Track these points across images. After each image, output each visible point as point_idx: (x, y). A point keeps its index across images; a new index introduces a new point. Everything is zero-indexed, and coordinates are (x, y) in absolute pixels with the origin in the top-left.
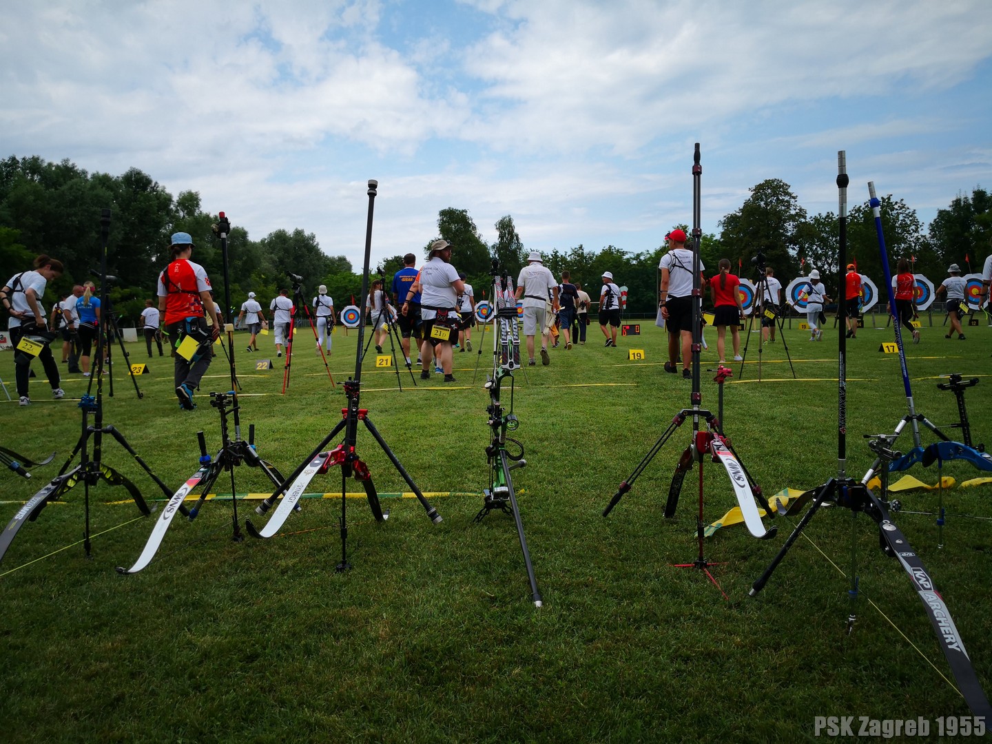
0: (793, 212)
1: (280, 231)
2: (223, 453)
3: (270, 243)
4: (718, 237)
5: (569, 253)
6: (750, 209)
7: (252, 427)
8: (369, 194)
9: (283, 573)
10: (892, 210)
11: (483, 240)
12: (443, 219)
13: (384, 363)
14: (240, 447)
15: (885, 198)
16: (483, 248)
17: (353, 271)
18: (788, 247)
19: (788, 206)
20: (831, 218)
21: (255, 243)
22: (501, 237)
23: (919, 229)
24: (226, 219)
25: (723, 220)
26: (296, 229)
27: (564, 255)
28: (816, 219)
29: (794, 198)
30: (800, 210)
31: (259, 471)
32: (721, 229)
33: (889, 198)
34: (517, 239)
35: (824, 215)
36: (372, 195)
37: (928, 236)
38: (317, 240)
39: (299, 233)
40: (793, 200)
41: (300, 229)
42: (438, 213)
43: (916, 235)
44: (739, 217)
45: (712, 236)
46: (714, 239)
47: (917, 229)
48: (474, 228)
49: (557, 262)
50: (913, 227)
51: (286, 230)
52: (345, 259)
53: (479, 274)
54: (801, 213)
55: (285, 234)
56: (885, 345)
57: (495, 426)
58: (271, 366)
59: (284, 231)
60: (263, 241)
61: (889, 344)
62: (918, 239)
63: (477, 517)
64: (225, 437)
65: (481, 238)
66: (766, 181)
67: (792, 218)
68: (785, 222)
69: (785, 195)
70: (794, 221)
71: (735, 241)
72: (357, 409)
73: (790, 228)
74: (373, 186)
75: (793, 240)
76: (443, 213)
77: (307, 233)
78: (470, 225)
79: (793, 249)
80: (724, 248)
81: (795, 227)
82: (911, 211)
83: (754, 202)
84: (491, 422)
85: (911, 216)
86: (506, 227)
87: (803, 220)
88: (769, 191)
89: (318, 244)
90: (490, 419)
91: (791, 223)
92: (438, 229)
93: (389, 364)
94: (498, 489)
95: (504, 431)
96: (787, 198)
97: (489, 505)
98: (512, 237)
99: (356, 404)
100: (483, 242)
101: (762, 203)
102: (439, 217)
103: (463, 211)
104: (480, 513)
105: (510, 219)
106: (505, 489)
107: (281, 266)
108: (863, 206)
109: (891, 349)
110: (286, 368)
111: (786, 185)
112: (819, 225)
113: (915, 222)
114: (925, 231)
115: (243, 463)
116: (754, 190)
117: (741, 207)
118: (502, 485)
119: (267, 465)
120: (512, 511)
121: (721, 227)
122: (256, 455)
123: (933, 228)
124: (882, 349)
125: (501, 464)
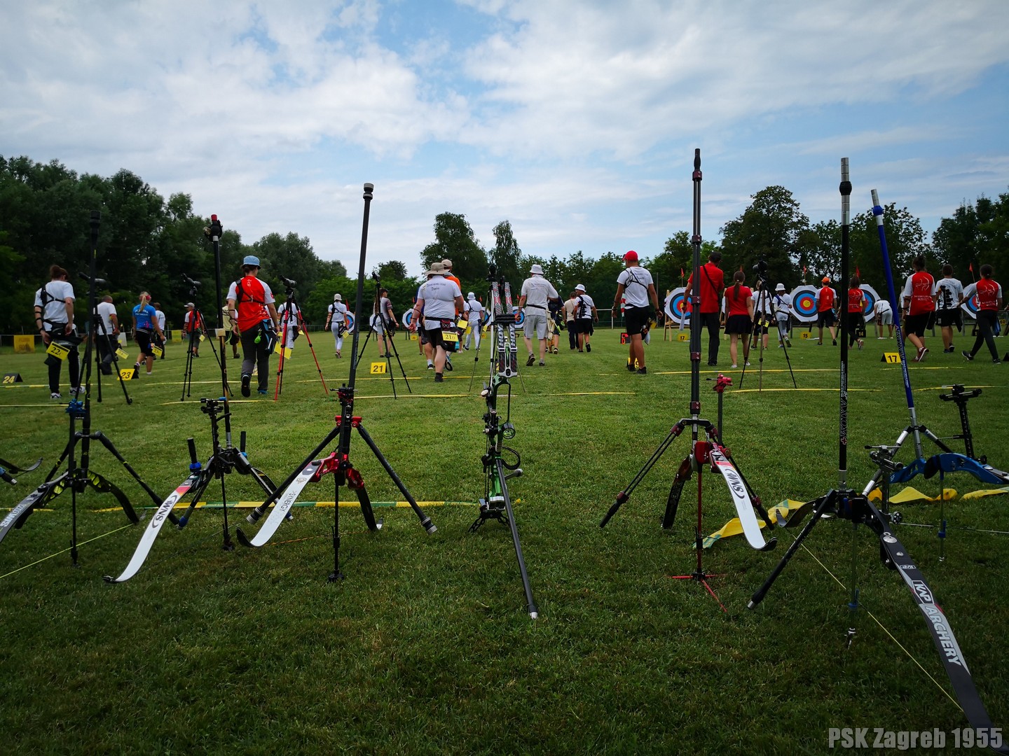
0: (795, 220)
1: (273, 235)
2: (213, 460)
3: (263, 247)
4: (719, 244)
5: (568, 260)
6: (751, 216)
7: (243, 434)
8: (364, 197)
9: (274, 582)
10: (895, 218)
11: (480, 245)
12: (439, 224)
13: (379, 369)
14: (231, 455)
15: (889, 205)
16: (481, 253)
17: (348, 276)
18: (790, 255)
19: (791, 214)
20: (834, 226)
21: (248, 247)
22: (499, 242)
23: (923, 238)
24: (219, 222)
25: (724, 227)
26: (290, 233)
27: (562, 261)
28: (818, 227)
29: (796, 205)
30: (803, 217)
31: (250, 478)
32: (722, 237)
33: (892, 207)
34: (515, 245)
35: (826, 223)
36: (368, 199)
37: (932, 245)
38: (311, 244)
39: (292, 237)
40: (795, 207)
41: (293, 232)
42: (435, 217)
43: (920, 243)
44: (740, 224)
45: (713, 243)
46: (715, 246)
47: (920, 237)
48: (472, 233)
49: (556, 268)
50: (917, 236)
51: (280, 234)
52: (339, 264)
53: (476, 280)
54: (804, 221)
55: (278, 238)
56: (887, 355)
57: (491, 434)
59: (277, 235)
60: (255, 245)
61: (891, 354)
62: (921, 248)
63: (472, 527)
64: (216, 443)
65: (479, 243)
66: (768, 188)
67: (794, 225)
68: (787, 230)
69: (787, 203)
70: (796, 229)
71: (736, 249)
72: (351, 416)
73: (792, 236)
74: (369, 189)
75: (795, 248)
76: (439, 218)
77: (301, 237)
78: (467, 230)
79: (795, 257)
81: (797, 234)
82: (915, 219)
83: (755, 209)
84: (488, 430)
85: (915, 225)
86: (503, 233)
87: (805, 228)
88: (771, 198)
89: (312, 248)
90: (486, 427)
91: (793, 231)
92: (435, 234)
93: (384, 371)
94: (494, 499)
95: (500, 439)
96: (789, 205)
97: (484, 514)
98: (510, 243)
99: (350, 411)
100: (480, 248)
101: (764, 210)
102: (435, 222)
103: (460, 216)
104: (475, 523)
105: (508, 224)
106: (501, 498)
107: (274, 271)
108: (867, 214)
109: (893, 359)
110: (278, 374)
111: (789, 192)
112: (821, 232)
113: (918, 231)
114: (929, 240)
115: (234, 471)
116: (756, 197)
117: (743, 214)
118: (498, 495)
119: (259, 472)
120: (508, 520)
121: (722, 234)
122: (247, 463)
123: (937, 237)
124: (884, 359)
125: (497, 473)
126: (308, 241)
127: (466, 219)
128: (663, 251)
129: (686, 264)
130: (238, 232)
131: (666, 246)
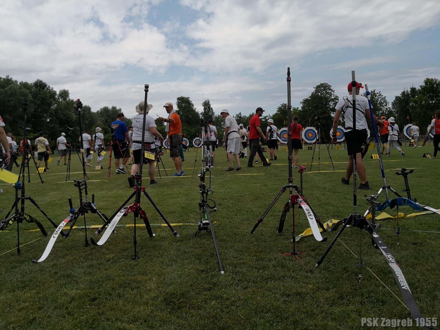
0: (333, 98)
1: (105, 107)
2: (80, 207)
3: (101, 113)
4: (300, 109)
6: (314, 96)
7: (93, 196)
9: (108, 261)
10: (376, 96)
11: (197, 110)
12: (178, 102)
14: (88, 205)
15: (373, 91)
16: (197, 114)
18: (331, 113)
19: (331, 95)
21: (94, 113)
22: (205, 109)
24: (81, 102)
25: (302, 101)
26: (113, 106)
29: (333, 91)
30: (336, 96)
31: (96, 215)
32: (301, 105)
33: (374, 91)
34: (212, 110)
36: (146, 91)
37: (391, 108)
39: (114, 108)
40: (333, 92)
41: (114, 106)
42: (176, 99)
43: (386, 107)
44: (309, 100)
45: (298, 108)
47: (386, 104)
48: (193, 105)
51: (108, 107)
53: (195, 126)
54: (336, 98)
55: (108, 109)
56: (373, 155)
57: (203, 193)
58: (102, 168)
59: (107, 107)
60: (98, 112)
61: (375, 155)
62: (387, 109)
64: (81, 200)
65: (196, 110)
66: (321, 84)
68: (329, 102)
70: (333, 101)
71: (308, 111)
72: (141, 187)
73: (332, 104)
74: (147, 87)
75: (333, 110)
76: (179, 99)
77: (118, 108)
78: (191, 104)
79: (333, 114)
80: (303, 113)
82: (384, 97)
83: (316, 93)
84: (201, 192)
85: (384, 99)
86: (207, 105)
88: (322, 88)
90: (201, 190)
91: (332, 102)
92: (177, 106)
94: (204, 222)
95: (207, 196)
96: (330, 91)
97: (200, 229)
98: (210, 109)
99: (140, 185)
100: (197, 111)
101: (319, 94)
102: (177, 101)
103: (188, 98)
104: (196, 233)
105: (208, 101)
107: (106, 123)
109: (376, 157)
110: (109, 169)
111: (330, 86)
113: (386, 102)
114: (390, 106)
115: (89, 212)
116: (316, 88)
117: (310, 96)
118: (206, 220)
119: (100, 212)
120: (210, 231)
121: (301, 104)
122: (95, 208)
123: (393, 104)
124: (372, 157)
125: (206, 210)
126: (121, 110)
127: (190, 99)
128: (276, 112)
129: (286, 118)
130: (90, 106)
131: (277, 110)
